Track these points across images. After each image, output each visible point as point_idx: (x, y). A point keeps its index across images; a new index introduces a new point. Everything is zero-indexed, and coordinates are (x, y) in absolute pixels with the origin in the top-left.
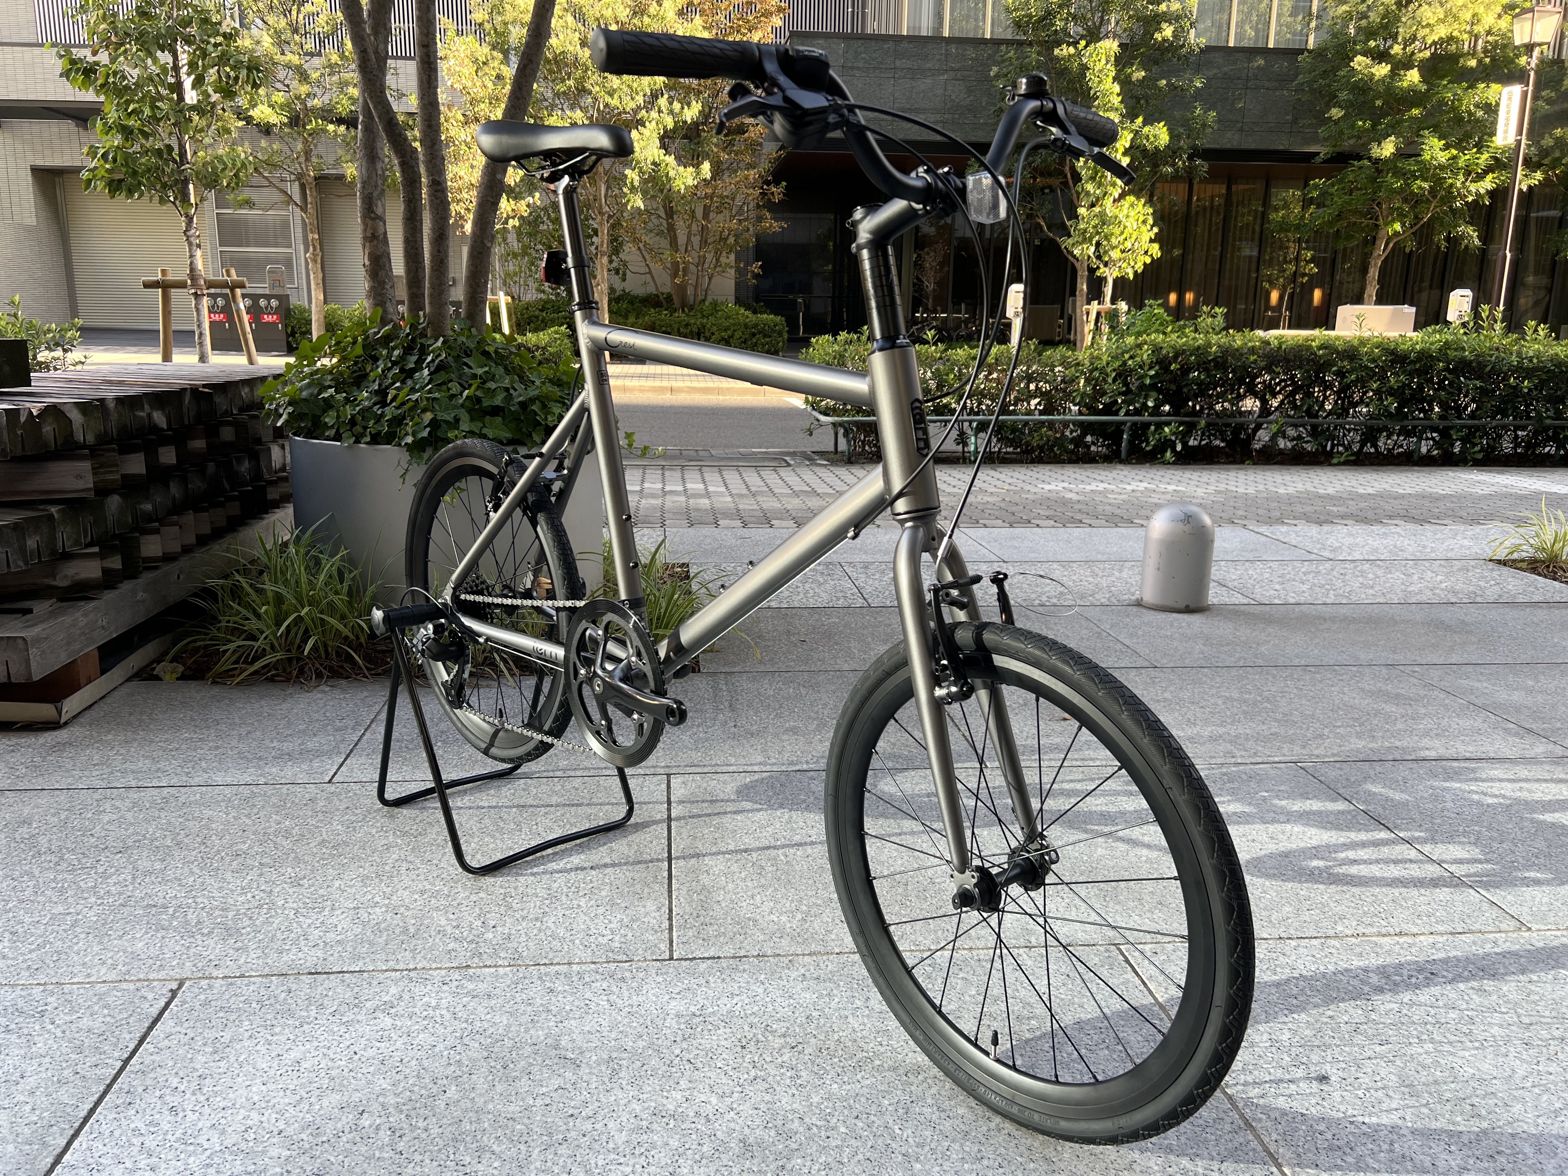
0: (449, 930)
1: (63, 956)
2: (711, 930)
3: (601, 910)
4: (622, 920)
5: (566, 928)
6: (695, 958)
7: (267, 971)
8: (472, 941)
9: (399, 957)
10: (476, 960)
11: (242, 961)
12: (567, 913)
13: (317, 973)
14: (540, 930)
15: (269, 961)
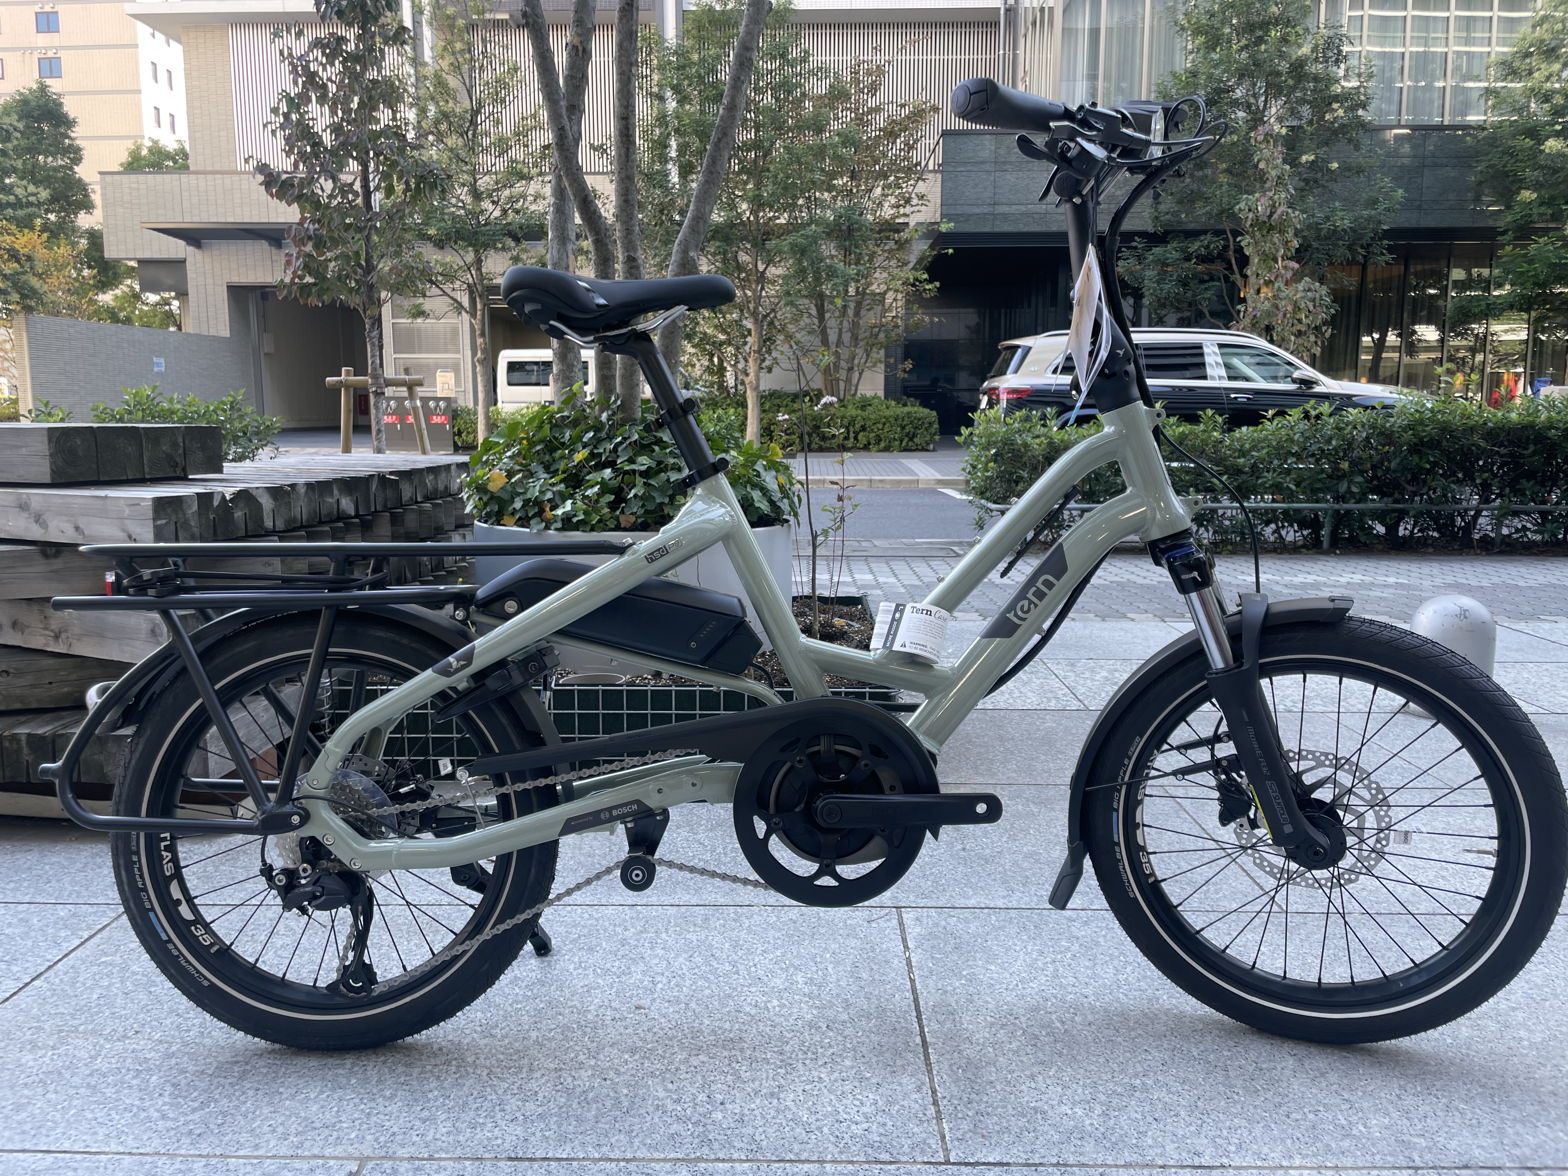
0: (670, 1106)
1: (229, 1119)
2: (990, 1122)
3: (848, 1088)
4: (875, 1103)
5: (809, 1109)
6: (977, 1164)
7: (458, 1153)
8: (696, 1124)
9: (613, 1140)
10: (706, 1150)
11: (429, 1138)
12: (807, 1087)
13: (516, 1159)
14: (777, 1111)
15: (461, 1138)
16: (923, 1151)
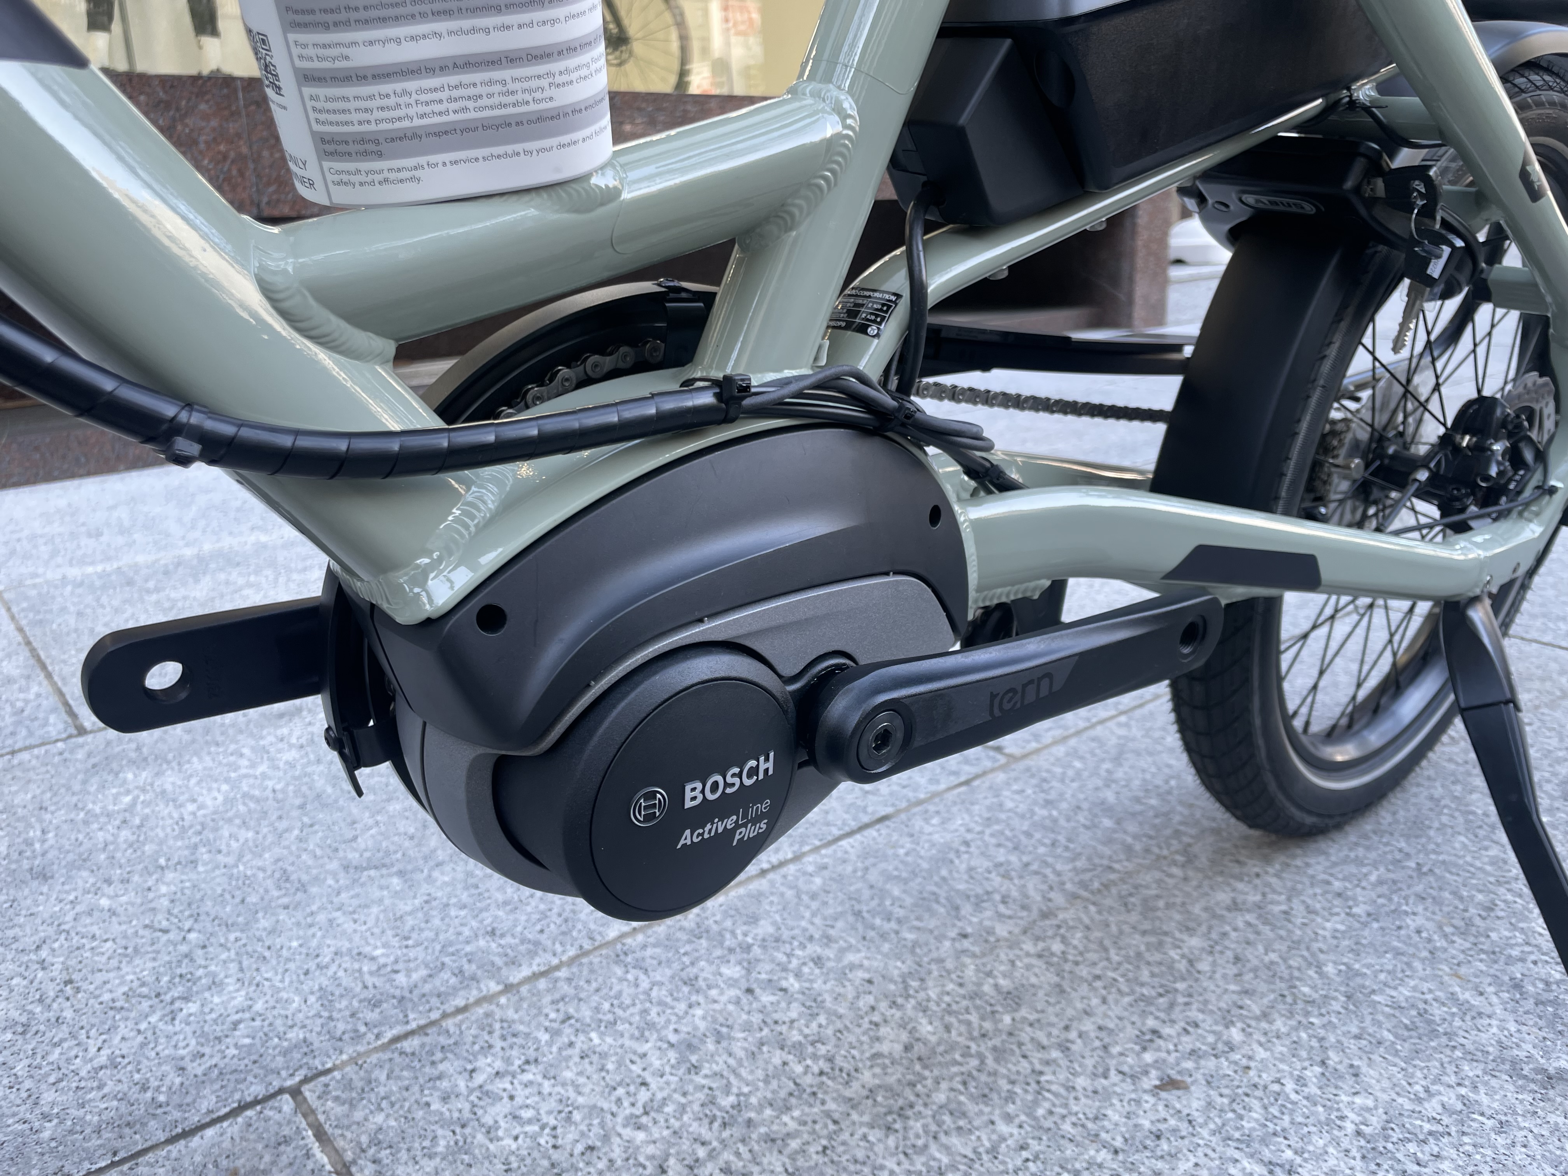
16: (349, 1085)
